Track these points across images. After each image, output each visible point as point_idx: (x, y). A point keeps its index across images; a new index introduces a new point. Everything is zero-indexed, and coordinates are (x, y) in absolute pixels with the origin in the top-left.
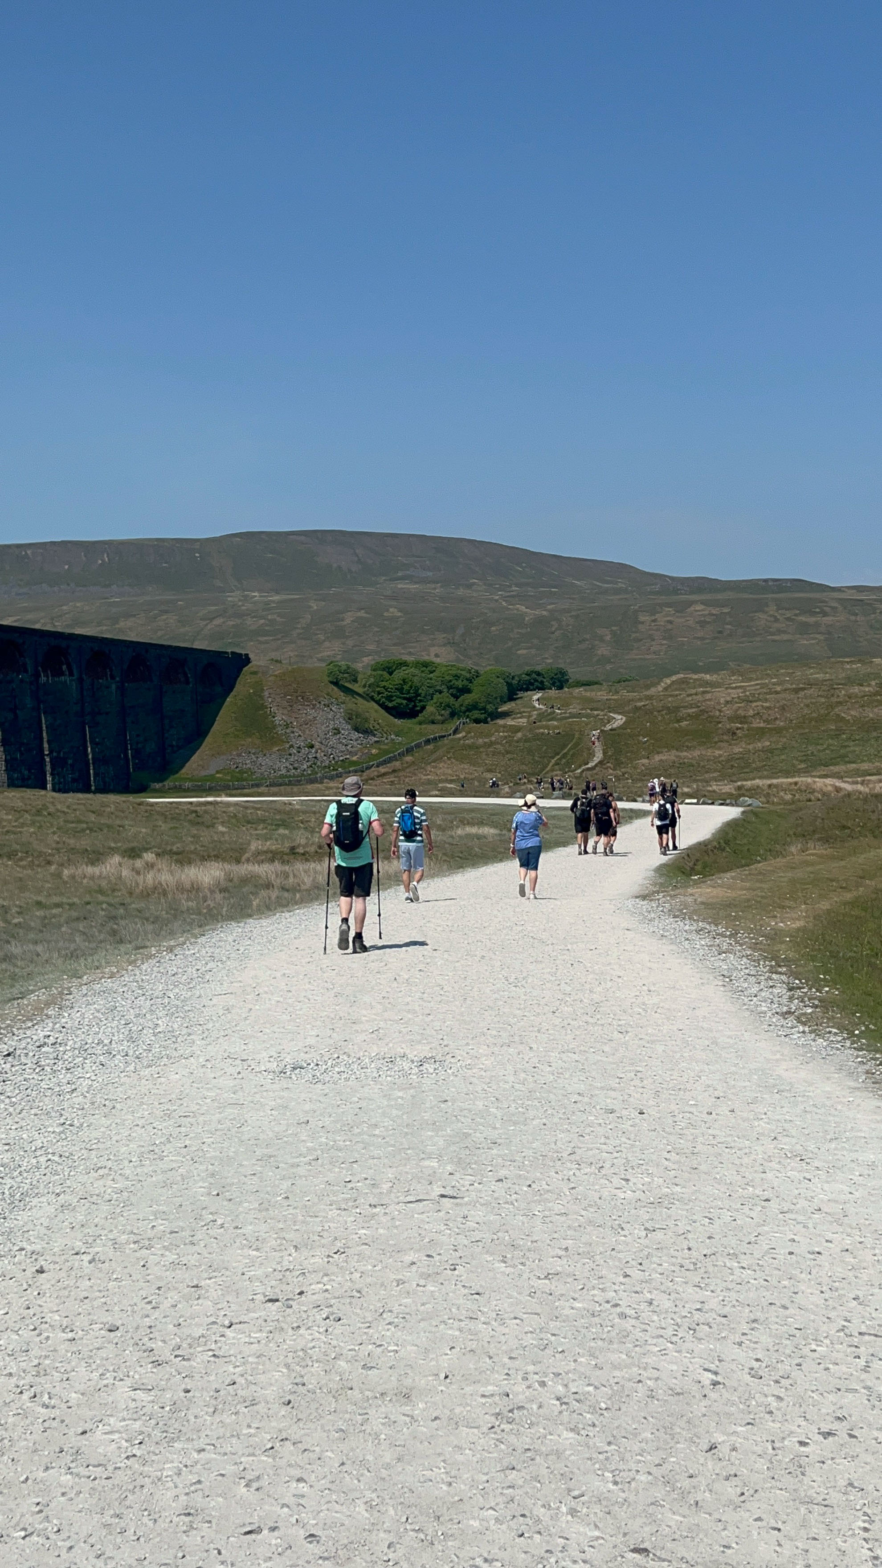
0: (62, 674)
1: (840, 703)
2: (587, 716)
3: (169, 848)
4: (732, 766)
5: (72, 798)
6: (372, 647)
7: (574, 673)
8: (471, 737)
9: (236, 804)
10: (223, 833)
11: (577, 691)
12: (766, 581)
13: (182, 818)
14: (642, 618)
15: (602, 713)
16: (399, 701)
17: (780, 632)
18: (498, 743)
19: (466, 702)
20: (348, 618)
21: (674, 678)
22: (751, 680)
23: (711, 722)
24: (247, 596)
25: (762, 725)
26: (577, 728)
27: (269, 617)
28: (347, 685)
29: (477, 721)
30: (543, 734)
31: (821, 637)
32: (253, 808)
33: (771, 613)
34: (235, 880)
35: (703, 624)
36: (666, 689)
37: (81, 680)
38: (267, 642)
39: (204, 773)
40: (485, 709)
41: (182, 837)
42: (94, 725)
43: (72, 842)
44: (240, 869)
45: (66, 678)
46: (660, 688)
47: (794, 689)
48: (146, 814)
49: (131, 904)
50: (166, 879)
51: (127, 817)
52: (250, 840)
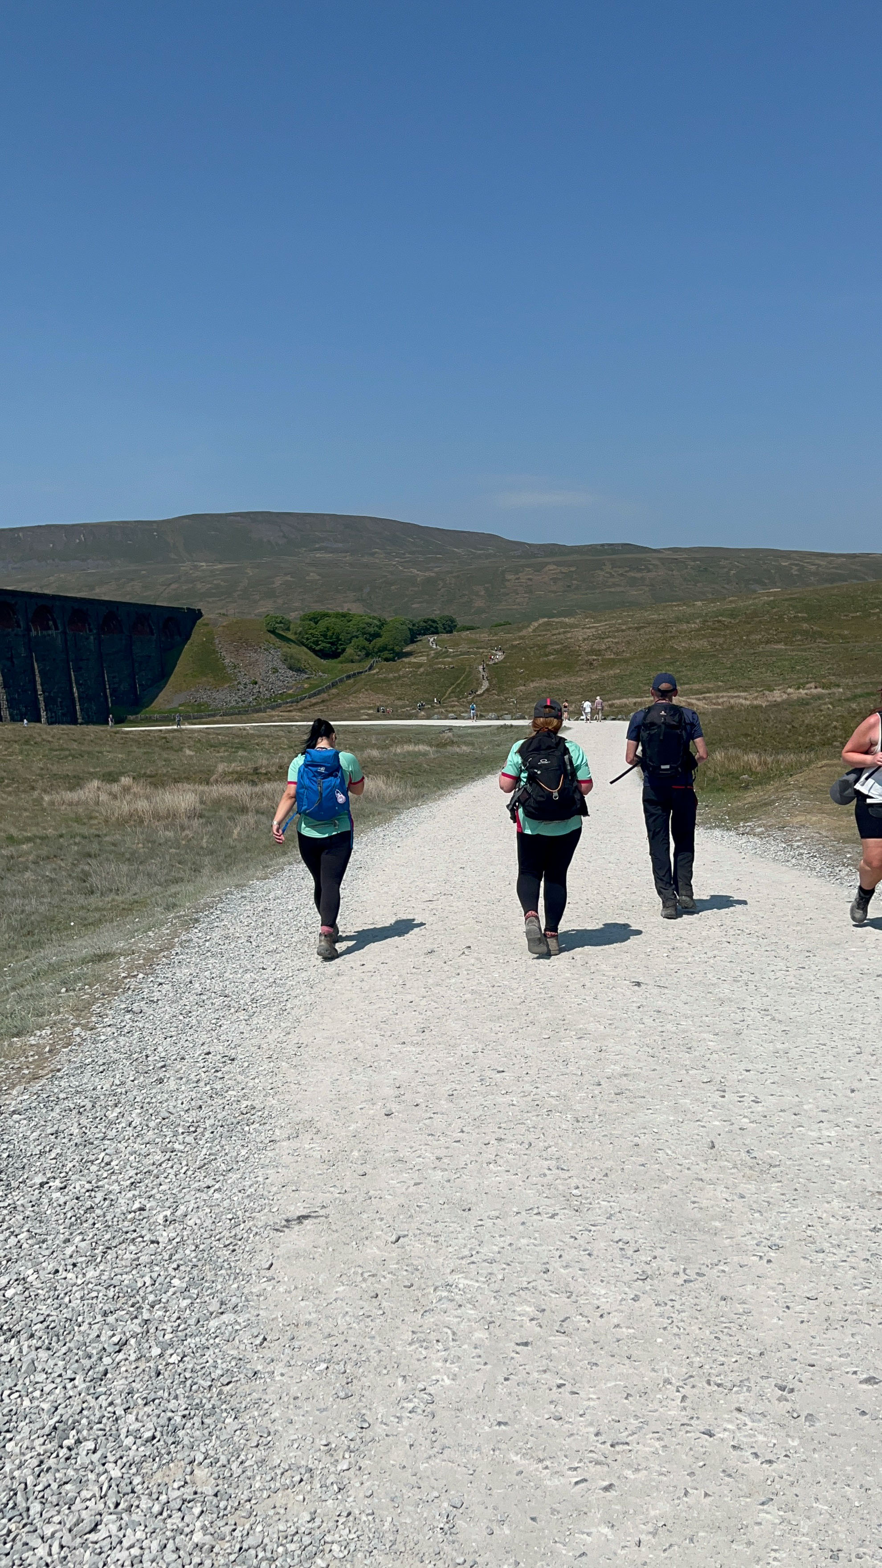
0: (49, 628)
1: (673, 637)
2: (475, 653)
3: (143, 772)
4: (592, 690)
5: (57, 729)
6: (297, 604)
7: (460, 621)
8: (384, 673)
9: (200, 731)
10: (191, 757)
11: (464, 634)
12: (602, 545)
13: (154, 743)
14: (508, 577)
15: (485, 650)
16: (324, 645)
17: (615, 585)
18: (405, 677)
19: (378, 645)
20: (278, 582)
21: (540, 622)
22: (600, 621)
23: (572, 655)
24: (197, 566)
25: (612, 656)
26: (467, 662)
27: (215, 582)
28: (281, 632)
29: (387, 660)
30: (440, 668)
31: (647, 589)
32: (215, 733)
33: (608, 570)
34: (208, 802)
35: (555, 580)
36: (534, 631)
37: (64, 633)
38: (213, 602)
39: (168, 707)
40: (392, 649)
41: (154, 761)
42: (77, 670)
43: (55, 768)
44: (211, 791)
45: (52, 632)
46: (530, 630)
47: (636, 628)
48: (122, 741)
49: (106, 835)
50: (142, 805)
51: (105, 744)
52: (216, 762)
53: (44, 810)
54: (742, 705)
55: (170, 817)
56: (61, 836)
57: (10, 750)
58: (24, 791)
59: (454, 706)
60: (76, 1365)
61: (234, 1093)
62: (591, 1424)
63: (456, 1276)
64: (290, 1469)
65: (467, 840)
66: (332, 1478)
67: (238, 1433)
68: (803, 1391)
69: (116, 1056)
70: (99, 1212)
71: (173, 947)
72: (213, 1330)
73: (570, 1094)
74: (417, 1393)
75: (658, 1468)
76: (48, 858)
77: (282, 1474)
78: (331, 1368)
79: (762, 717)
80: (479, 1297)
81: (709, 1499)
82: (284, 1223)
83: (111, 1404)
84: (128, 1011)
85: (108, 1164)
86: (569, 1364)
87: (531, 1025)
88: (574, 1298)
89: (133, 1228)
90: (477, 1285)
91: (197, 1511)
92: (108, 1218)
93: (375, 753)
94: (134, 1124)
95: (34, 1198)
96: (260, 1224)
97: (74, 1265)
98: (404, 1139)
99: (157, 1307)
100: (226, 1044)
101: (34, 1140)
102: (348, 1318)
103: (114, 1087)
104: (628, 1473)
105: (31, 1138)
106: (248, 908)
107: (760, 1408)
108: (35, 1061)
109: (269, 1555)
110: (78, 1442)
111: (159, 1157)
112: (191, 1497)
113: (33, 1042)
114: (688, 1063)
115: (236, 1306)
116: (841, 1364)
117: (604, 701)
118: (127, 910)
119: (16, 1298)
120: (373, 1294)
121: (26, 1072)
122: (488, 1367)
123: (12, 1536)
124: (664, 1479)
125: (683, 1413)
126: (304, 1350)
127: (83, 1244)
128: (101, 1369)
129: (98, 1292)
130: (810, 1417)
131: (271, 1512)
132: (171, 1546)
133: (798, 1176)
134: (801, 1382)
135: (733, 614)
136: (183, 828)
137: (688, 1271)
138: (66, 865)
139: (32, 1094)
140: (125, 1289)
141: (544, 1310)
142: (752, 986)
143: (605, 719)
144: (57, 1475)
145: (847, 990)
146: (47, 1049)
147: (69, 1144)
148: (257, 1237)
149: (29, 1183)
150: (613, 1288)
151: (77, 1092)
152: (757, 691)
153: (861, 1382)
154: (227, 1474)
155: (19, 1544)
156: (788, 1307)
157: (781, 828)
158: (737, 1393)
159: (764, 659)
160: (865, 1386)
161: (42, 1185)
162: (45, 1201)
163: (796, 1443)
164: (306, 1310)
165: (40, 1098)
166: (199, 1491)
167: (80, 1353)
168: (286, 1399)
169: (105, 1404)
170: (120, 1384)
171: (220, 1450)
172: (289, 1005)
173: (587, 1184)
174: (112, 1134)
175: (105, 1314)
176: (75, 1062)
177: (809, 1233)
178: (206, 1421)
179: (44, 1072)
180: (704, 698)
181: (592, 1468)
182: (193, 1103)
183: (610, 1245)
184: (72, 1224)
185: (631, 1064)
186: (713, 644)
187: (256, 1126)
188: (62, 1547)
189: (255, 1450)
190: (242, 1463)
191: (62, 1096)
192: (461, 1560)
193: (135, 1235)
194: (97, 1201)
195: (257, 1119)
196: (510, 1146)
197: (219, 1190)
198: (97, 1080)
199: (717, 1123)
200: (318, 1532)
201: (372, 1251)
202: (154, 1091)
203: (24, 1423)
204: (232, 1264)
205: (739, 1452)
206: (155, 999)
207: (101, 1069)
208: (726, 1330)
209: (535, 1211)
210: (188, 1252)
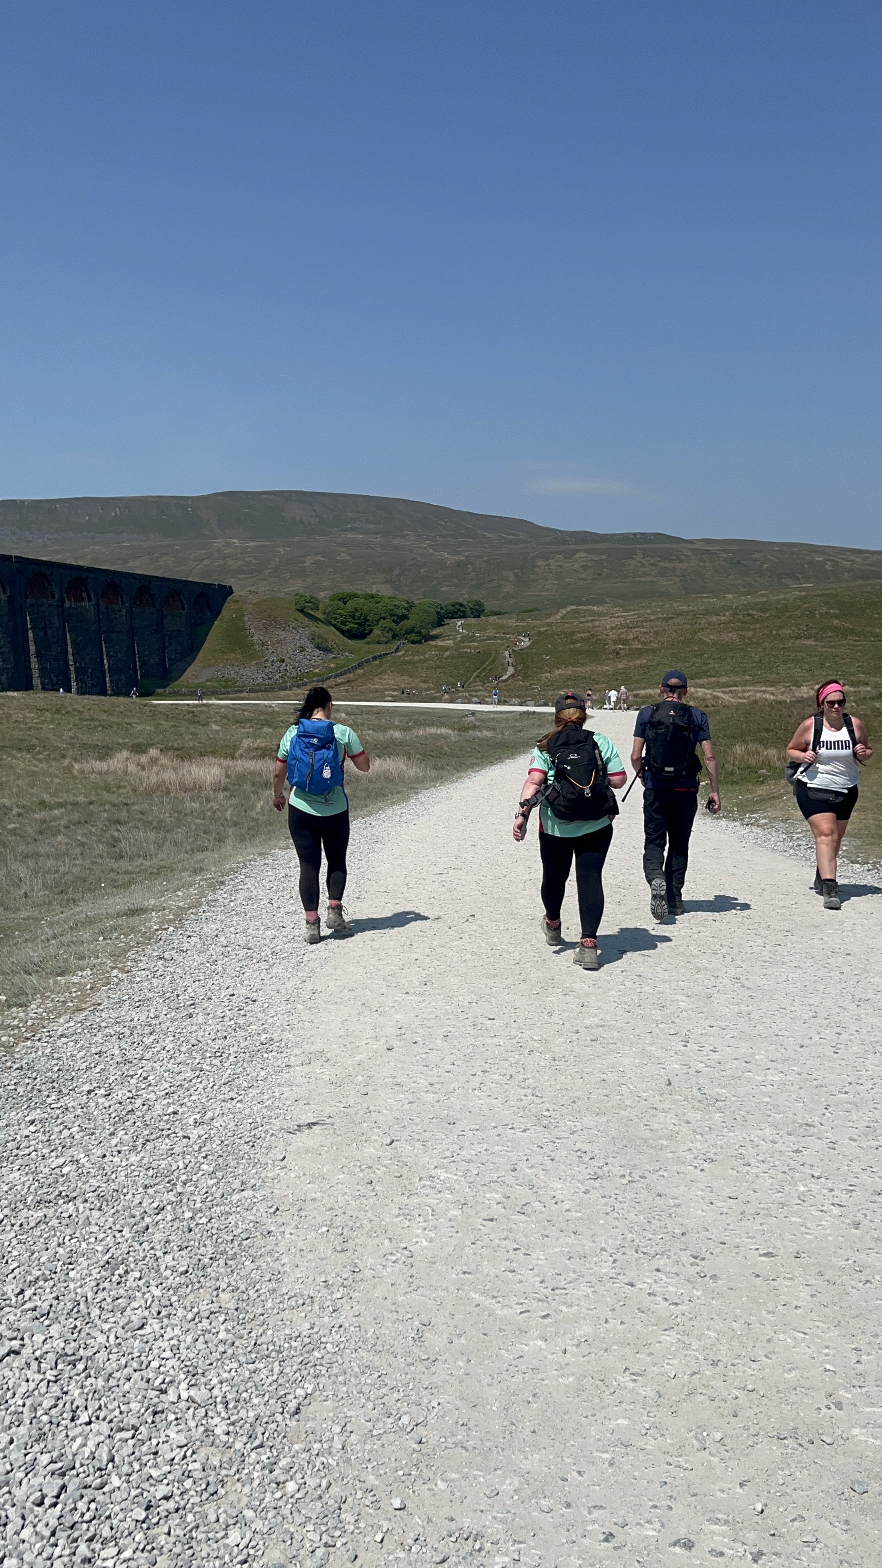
0: (83, 600)
1: (703, 629)
2: (501, 639)
3: (170, 744)
4: (617, 679)
5: (88, 700)
6: (326, 584)
7: (488, 606)
8: (410, 655)
9: (227, 706)
10: (217, 732)
11: (492, 619)
12: (635, 534)
13: (181, 717)
14: (538, 563)
15: (512, 636)
16: (352, 625)
17: (645, 574)
18: (431, 660)
19: (405, 627)
20: (308, 561)
21: (569, 609)
22: (629, 611)
23: (599, 644)
24: (229, 542)
25: (640, 646)
26: (493, 648)
27: (247, 559)
28: (310, 612)
29: (413, 642)
30: (466, 652)
31: (678, 579)
32: (241, 709)
33: (640, 560)
34: (233, 776)
35: (585, 568)
36: (562, 618)
37: (97, 605)
38: (244, 579)
39: (196, 682)
40: (419, 632)
41: (181, 735)
42: (109, 641)
43: (85, 738)
44: (236, 766)
45: (86, 604)
46: (558, 617)
47: (665, 618)
48: (151, 714)
49: (134, 804)
50: (170, 776)
51: (133, 716)
52: (242, 738)
53: (74, 778)
54: (766, 700)
55: (195, 790)
56: (91, 803)
57: (42, 718)
58: (54, 759)
59: (479, 690)
60: (123, 1221)
61: (255, 1027)
62: (538, 1275)
63: (438, 1171)
64: (295, 1296)
65: (480, 821)
66: (328, 1303)
67: (255, 1271)
68: (712, 1260)
69: (150, 995)
70: (139, 1113)
71: (200, 906)
72: (235, 1201)
73: (551, 1039)
74: (400, 1250)
75: (586, 1305)
76: (79, 823)
77: (289, 1299)
78: (331, 1231)
79: (785, 712)
80: (457, 1187)
81: (623, 1326)
82: (296, 1127)
83: (152, 1248)
84: (161, 958)
85: (145, 1078)
86: (526, 1236)
87: (523, 983)
88: (535, 1190)
89: (168, 1126)
90: (456, 1177)
91: (222, 1319)
92: (147, 1118)
93: (397, 734)
94: (167, 1049)
95: (83, 1102)
96: (276, 1128)
97: (119, 1152)
98: (403, 1068)
99: (189, 1184)
100: (249, 988)
101: (81, 1058)
102: (346, 1197)
103: (149, 1019)
104: (564, 1308)
105: (78, 1056)
106: (270, 873)
107: (676, 1269)
108: (77, 996)
109: (277, 1348)
110: (127, 1272)
111: (190, 1074)
112: (217, 1309)
113: (76, 981)
114: (659, 1018)
115: (255, 1185)
116: (748, 1244)
117: (629, 691)
118: (155, 874)
119: (71, 1174)
120: (369, 1181)
121: (71, 1004)
122: (459, 1235)
123: (77, 1329)
124: (591, 1312)
125: (613, 1271)
126: (309, 1218)
127: (126, 1137)
128: (144, 1225)
129: (140, 1172)
130: (714, 1277)
131: (280, 1323)
132: (201, 1339)
133: (740, 1110)
134: (712, 1254)
135: (763, 608)
136: (208, 800)
137: (633, 1175)
138: (96, 830)
139: (77, 1022)
140: (162, 1171)
141: (509, 1197)
142: (728, 958)
143: (628, 709)
144: (111, 1293)
145: (815, 965)
146: (88, 987)
147: (111, 1062)
148: (273, 1137)
149: (77, 1090)
150: (568, 1184)
151: (117, 1023)
152: (784, 686)
153: (760, 1256)
154: (245, 1297)
155: (83, 1334)
156: (712, 1203)
157: (784, 821)
158: (659, 1259)
159: (793, 655)
160: (763, 1259)
161: (89, 1092)
162: (92, 1104)
163: (699, 1293)
164: (313, 1190)
165: (84, 1026)
166: (223, 1306)
167: (126, 1214)
168: (294, 1251)
169: (147, 1248)
170: (158, 1236)
171: (240, 1282)
172: (306, 958)
173: (556, 1108)
174: (148, 1055)
175: (146, 1187)
176: (114, 998)
177: (740, 1151)
178: (229, 1262)
179: (87, 1006)
180: (731, 691)
181: (535, 1304)
182: (219, 1034)
183: (570, 1154)
184: (116, 1123)
185: (608, 1017)
186: (743, 637)
187: (274, 1053)
188: (117, 1338)
189: (268, 1283)
190: (257, 1291)
191: (103, 1024)
192: (426, 1357)
193: (169, 1132)
194: (137, 1106)
195: (275, 1049)
196: (494, 1077)
197: (241, 1101)
198: (134, 1013)
199: (677, 1066)
200: (316, 1336)
201: (369, 1150)
202: (185, 1023)
203: (82, 1259)
204: (252, 1156)
205: (653, 1298)
206: (185, 949)
207: (137, 1004)
208: (657, 1217)
209: (510, 1126)
210: (214, 1146)
